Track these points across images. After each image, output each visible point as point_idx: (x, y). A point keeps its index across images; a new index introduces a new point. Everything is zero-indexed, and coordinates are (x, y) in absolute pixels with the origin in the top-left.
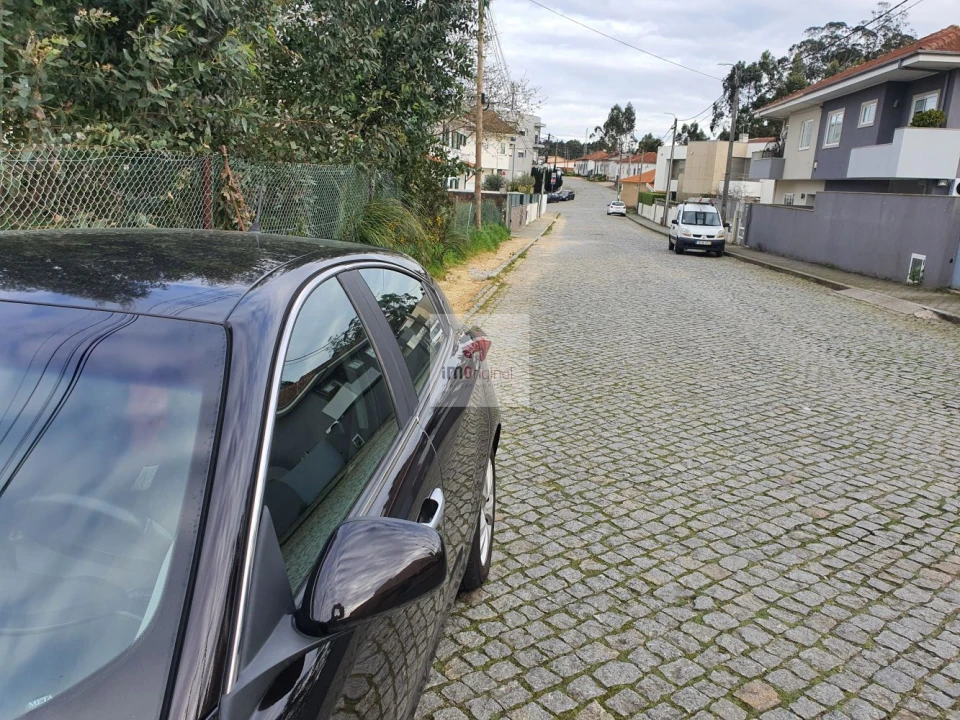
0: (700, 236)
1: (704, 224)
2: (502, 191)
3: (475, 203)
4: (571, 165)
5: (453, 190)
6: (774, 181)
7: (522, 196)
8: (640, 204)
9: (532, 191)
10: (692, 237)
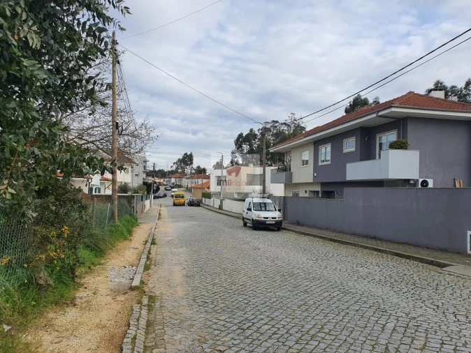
0: (267, 218)
1: (266, 210)
2: (129, 194)
3: (112, 203)
4: (162, 181)
5: (97, 194)
6: (283, 185)
7: (142, 196)
8: (204, 199)
9: (146, 193)
10: (263, 219)
